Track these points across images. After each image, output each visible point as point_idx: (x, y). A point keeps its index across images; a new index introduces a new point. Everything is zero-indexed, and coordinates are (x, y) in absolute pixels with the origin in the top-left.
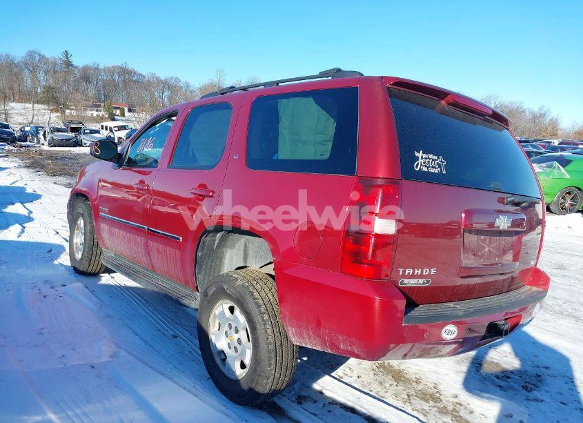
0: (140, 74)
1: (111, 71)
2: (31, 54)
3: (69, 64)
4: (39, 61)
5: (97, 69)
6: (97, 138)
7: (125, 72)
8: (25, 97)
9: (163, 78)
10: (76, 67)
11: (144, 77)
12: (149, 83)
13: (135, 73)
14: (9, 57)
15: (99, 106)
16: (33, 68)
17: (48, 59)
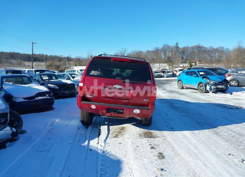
0: (205, 48)
1: (193, 48)
2: (164, 46)
3: (177, 47)
4: (167, 48)
5: (188, 48)
6: (169, 74)
7: (199, 48)
8: (161, 61)
9: (215, 48)
10: (180, 48)
11: (207, 48)
12: (209, 51)
13: (203, 47)
14: (157, 48)
15: (186, 62)
16: (165, 51)
17: (170, 47)
